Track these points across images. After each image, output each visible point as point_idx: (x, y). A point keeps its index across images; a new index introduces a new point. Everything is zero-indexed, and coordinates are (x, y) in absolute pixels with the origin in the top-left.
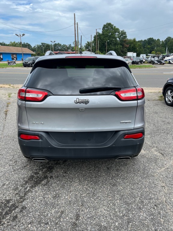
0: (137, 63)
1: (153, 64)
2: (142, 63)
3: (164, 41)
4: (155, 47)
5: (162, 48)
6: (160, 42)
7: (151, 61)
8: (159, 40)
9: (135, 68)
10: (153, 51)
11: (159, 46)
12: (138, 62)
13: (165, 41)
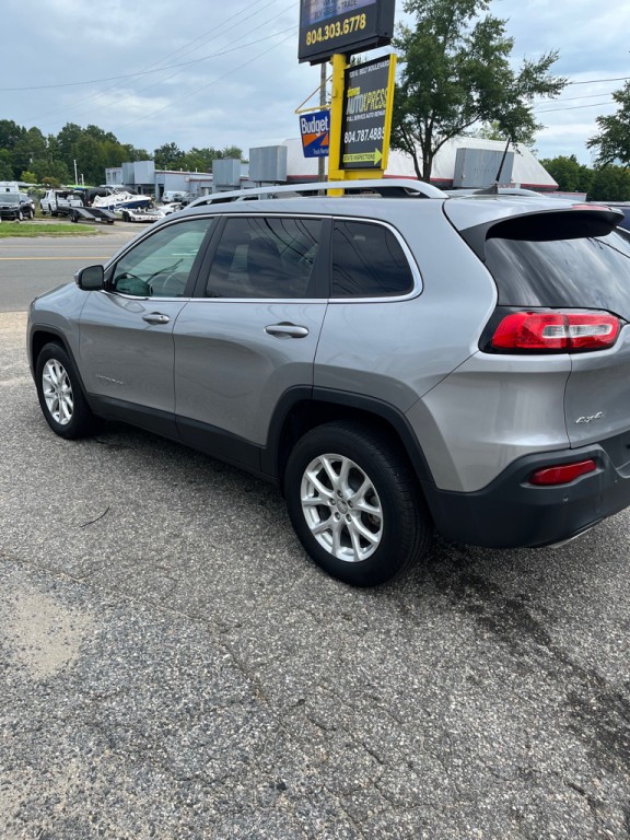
0: (12, 213)
1: (76, 221)
2: (29, 217)
3: (55, 136)
4: (30, 156)
5: (55, 164)
6: (45, 139)
7: (58, 208)
8: (39, 131)
9: (35, 236)
10: (26, 170)
11: (44, 156)
12: (18, 213)
13: (59, 137)
